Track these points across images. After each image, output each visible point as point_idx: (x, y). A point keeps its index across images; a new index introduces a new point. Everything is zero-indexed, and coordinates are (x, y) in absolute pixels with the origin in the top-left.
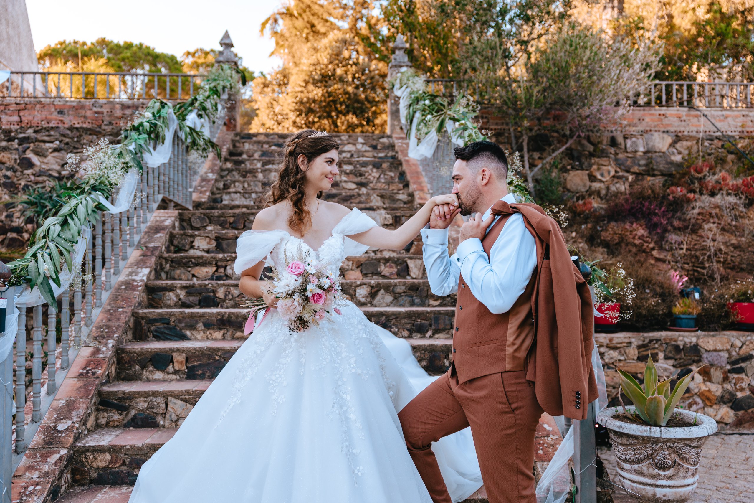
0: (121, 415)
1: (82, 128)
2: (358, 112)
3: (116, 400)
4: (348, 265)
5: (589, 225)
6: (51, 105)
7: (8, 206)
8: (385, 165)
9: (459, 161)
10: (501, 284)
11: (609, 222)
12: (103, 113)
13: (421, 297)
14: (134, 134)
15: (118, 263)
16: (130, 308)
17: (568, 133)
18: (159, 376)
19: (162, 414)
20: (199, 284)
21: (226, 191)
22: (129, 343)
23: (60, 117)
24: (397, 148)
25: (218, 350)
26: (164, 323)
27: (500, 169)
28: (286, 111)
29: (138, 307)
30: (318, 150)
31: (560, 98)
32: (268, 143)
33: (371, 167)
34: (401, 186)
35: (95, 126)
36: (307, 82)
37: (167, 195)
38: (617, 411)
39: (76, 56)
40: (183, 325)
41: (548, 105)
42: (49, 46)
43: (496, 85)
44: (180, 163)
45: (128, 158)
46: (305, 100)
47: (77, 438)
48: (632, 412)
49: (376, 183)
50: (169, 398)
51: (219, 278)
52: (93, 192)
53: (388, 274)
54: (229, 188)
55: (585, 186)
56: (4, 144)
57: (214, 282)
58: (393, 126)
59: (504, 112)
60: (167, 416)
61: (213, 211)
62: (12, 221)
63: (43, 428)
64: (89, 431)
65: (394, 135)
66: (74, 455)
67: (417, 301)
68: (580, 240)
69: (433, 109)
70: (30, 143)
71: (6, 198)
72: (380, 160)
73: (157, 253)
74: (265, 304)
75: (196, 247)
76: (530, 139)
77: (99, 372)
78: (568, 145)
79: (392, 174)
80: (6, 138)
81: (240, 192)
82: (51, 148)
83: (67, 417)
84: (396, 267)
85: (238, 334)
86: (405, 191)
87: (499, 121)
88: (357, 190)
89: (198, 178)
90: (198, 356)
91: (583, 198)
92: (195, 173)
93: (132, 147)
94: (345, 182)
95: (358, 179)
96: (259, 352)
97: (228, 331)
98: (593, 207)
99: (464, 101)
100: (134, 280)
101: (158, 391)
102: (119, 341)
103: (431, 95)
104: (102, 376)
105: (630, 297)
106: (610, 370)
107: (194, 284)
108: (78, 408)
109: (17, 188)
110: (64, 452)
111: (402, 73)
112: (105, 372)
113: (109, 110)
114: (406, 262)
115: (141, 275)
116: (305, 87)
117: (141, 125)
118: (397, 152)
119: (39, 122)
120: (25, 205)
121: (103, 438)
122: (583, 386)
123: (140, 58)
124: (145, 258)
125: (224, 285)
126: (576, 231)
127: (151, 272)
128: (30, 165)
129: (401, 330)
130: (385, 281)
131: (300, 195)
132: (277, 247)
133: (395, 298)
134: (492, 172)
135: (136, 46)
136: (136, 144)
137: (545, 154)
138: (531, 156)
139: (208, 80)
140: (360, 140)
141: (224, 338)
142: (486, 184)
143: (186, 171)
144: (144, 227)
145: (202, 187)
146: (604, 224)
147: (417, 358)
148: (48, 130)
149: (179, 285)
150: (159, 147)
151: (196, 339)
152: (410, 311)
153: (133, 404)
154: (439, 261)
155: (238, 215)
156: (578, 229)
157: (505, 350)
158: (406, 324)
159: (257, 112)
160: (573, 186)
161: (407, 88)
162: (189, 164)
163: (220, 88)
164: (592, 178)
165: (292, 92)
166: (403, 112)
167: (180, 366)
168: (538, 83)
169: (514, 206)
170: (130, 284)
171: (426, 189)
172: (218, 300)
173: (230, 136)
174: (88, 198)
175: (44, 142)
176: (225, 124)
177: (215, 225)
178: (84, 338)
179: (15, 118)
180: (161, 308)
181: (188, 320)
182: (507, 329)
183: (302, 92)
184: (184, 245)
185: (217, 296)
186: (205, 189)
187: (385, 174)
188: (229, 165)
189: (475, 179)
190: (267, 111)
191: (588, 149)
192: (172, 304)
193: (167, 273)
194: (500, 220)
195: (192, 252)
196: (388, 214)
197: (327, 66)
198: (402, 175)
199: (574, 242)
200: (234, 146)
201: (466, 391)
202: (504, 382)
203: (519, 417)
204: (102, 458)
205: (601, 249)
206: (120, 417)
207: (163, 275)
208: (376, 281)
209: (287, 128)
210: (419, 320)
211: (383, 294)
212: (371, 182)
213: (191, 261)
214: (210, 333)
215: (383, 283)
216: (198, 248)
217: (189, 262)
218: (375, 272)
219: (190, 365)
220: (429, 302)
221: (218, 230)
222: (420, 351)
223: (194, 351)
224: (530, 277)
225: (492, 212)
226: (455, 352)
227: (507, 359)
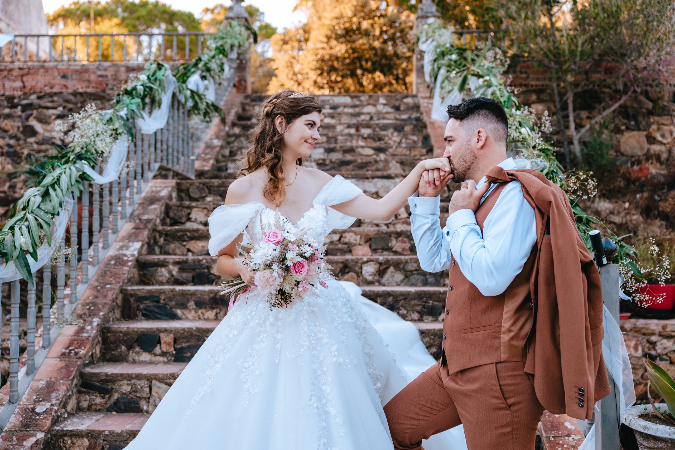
0: (103, 398)
1: (86, 93)
2: (386, 69)
3: (98, 382)
4: (356, 240)
5: (646, 195)
6: (55, 70)
7: (11, 176)
8: (408, 128)
9: (452, 120)
11: (669, 191)
12: (106, 76)
14: (126, 99)
15: (107, 237)
16: (118, 285)
17: (621, 87)
18: (145, 357)
19: (145, 398)
20: (192, 260)
21: (231, 158)
22: (117, 322)
23: (63, 82)
24: (422, 109)
26: (153, 301)
27: (499, 130)
28: (306, 70)
29: (127, 283)
30: (299, 111)
31: (611, 48)
33: (391, 130)
34: (424, 151)
35: (99, 90)
36: (329, 38)
37: (165, 163)
38: (646, 409)
39: (88, 16)
40: (173, 303)
41: (596, 57)
42: (63, 6)
43: (536, 36)
44: (181, 128)
45: (117, 124)
46: (327, 57)
47: (56, 421)
48: (662, 411)
49: (397, 148)
50: (154, 382)
52: (78, 161)
53: (399, 250)
54: (235, 155)
55: (642, 148)
56: (7, 111)
58: (418, 85)
59: (544, 66)
60: (151, 400)
61: (213, 180)
62: (15, 192)
63: (21, 409)
64: (69, 414)
65: (420, 95)
66: (52, 439)
67: (431, 280)
68: (634, 212)
69: (459, 64)
70: (33, 110)
71: (9, 168)
72: (402, 123)
73: (150, 226)
75: (193, 220)
76: (576, 96)
77: (82, 352)
78: (622, 101)
79: (415, 138)
80: (9, 105)
82: (54, 115)
83: (46, 398)
84: (410, 242)
87: (541, 76)
88: (375, 156)
89: (201, 145)
90: (187, 337)
91: (639, 162)
92: (199, 139)
93: (123, 113)
94: (362, 147)
95: (377, 144)
96: (231, 336)
97: (221, 310)
98: (651, 173)
99: (490, 55)
100: (125, 255)
101: (141, 374)
102: (105, 320)
103: (459, 49)
104: (85, 356)
105: (663, 278)
106: (663, 362)
107: (187, 259)
108: (58, 390)
109: (20, 158)
110: (40, 435)
111: (429, 25)
112: (88, 352)
113: (113, 73)
115: (132, 249)
116: (327, 43)
117: (134, 89)
118: (422, 114)
119: (43, 87)
120: (28, 175)
121: (83, 422)
122: (588, 381)
123: (156, 16)
124: (137, 231)
126: (629, 201)
127: (142, 246)
128: (33, 133)
129: (410, 312)
130: (395, 257)
131: (276, 161)
132: (252, 220)
133: (406, 277)
134: (489, 134)
135: (152, 3)
136: (128, 110)
137: (595, 113)
138: (578, 115)
139: (215, 39)
140: (382, 101)
141: (216, 318)
142: (482, 147)
143: (188, 138)
144: (137, 198)
145: (206, 154)
146: (663, 193)
148: (51, 95)
149: (171, 261)
150: (156, 112)
151: (187, 319)
152: (421, 291)
153: (116, 386)
154: (429, 233)
156: (632, 198)
157: (499, 338)
158: (416, 305)
159: (276, 72)
160: (628, 149)
161: (433, 40)
162: (192, 130)
163: (227, 47)
164: (651, 139)
165: (313, 49)
166: (428, 68)
167: (168, 347)
168: (584, 31)
169: (511, 172)
170: (120, 258)
172: (213, 277)
173: (239, 98)
174: (73, 168)
175: (48, 108)
176: (234, 86)
177: (215, 195)
178: (67, 316)
179: (18, 84)
180: (153, 284)
181: (179, 298)
182: (502, 314)
183: (323, 48)
184: (180, 218)
185: (212, 272)
186: (208, 156)
187: (407, 139)
188: (237, 130)
189: (470, 141)
190: (287, 71)
191: (646, 106)
192: (164, 280)
193: (161, 247)
194: (496, 189)
195: (189, 225)
197: (350, 19)
198: (426, 138)
199: (627, 214)
200: (244, 109)
201: (457, 383)
202: (500, 374)
203: (515, 414)
204: (80, 444)
205: (658, 222)
206: (102, 400)
207: (157, 250)
208: (386, 257)
209: (308, 89)
210: (431, 302)
211: (392, 272)
212: (391, 147)
213: (186, 235)
214: (202, 313)
215: (392, 259)
216: (195, 221)
217: (184, 235)
218: (386, 247)
219: (179, 347)
220: (444, 281)
221: (218, 201)
222: (429, 336)
223: (183, 332)
224: (529, 255)
225: (487, 179)
226: (446, 338)
227: (502, 348)
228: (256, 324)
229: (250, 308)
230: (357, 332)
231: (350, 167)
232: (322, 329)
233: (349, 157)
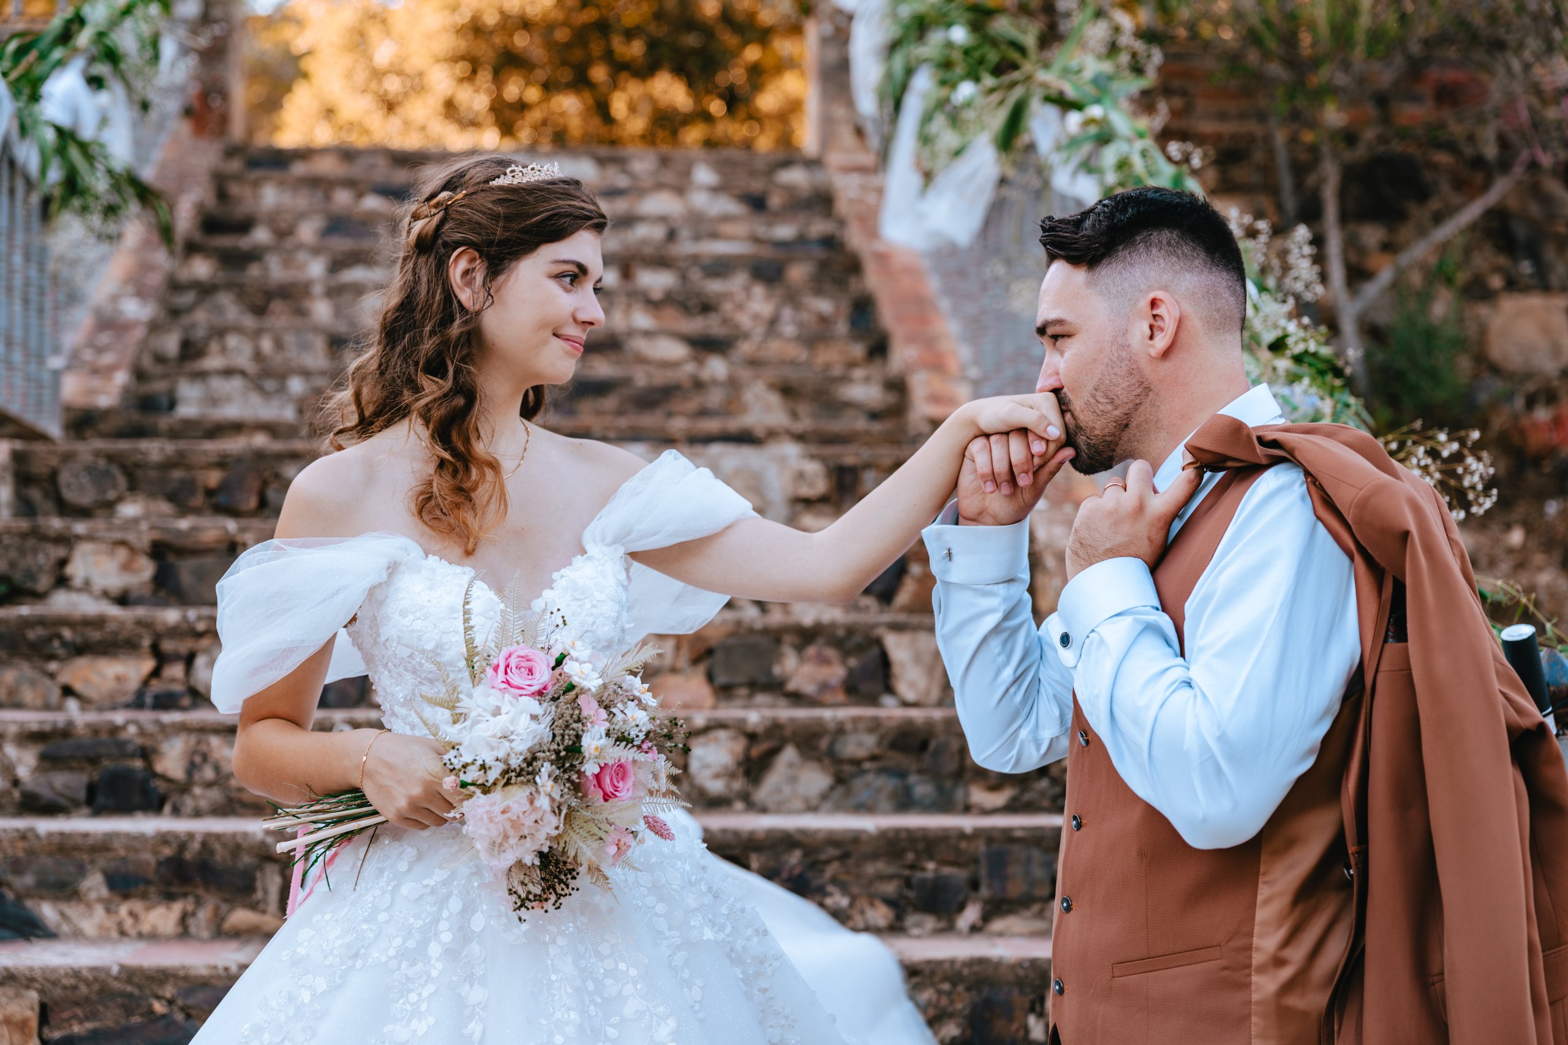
8: (798, 273)
9: (1059, 268)
10: (1222, 739)
13: (934, 774)
17: (1491, 151)
20: (88, 725)
21: (188, 367)
24: (842, 206)
25: (163, 976)
27: (1217, 295)
28: (418, 61)
30: (526, 231)
31: (1462, 23)
32: (349, 183)
33: (742, 277)
34: (858, 350)
40: (29, 880)
41: (1415, 48)
44: (18, 259)
46: (491, 20)
49: (764, 337)
51: (166, 702)
53: (809, 689)
54: (201, 354)
57: (146, 717)
58: (827, 123)
59: (1247, 72)
61: (144, 445)
65: (835, 159)
67: (923, 789)
68: (1539, 558)
69: (981, 61)
72: (778, 253)
74: (375, 813)
75: (78, 582)
76: (1351, 175)
78: (1491, 197)
79: (825, 306)
81: (243, 373)
84: (843, 661)
85: (241, 917)
86: (875, 370)
87: (1232, 107)
88: (691, 367)
89: (83, 320)
90: (87, 999)
91: (1551, 396)
92: (74, 298)
94: (648, 334)
95: (695, 325)
96: (306, 996)
97: (199, 902)
99: (1098, 32)
103: (976, 9)
107: (70, 724)
114: (879, 642)
118: (841, 223)
125: (184, 728)
126: (1524, 524)
129: (862, 903)
130: (802, 714)
131: (460, 402)
132: (376, 595)
133: (840, 780)
134: (1188, 308)
137: (1405, 232)
138: (1354, 237)
140: (703, 175)
141: (184, 932)
142: (1166, 354)
143: (42, 293)
145: (100, 350)
147: (923, 1009)
149: (13, 729)
151: (77, 935)
152: (898, 831)
154: (995, 644)
155: (239, 459)
156: (1533, 515)
157: (1246, 986)
158: (881, 878)
159: (308, 64)
160: (1512, 353)
162: (51, 266)
166: (867, 71)
167: (18, 1039)
169: (1271, 436)
171: (952, 365)
172: (161, 786)
173: (206, 156)
176: (188, 112)
177: (152, 495)
181: (46, 861)
182: (1253, 906)
184: (31, 575)
185: (158, 768)
186: (108, 359)
187: (797, 307)
188: (201, 268)
189: (1125, 333)
190: (346, 62)
194: (1222, 489)
195: (61, 603)
196: (812, 457)
198: (863, 308)
199: (1520, 566)
200: (222, 195)
208: (769, 713)
209: (423, 128)
210: (931, 866)
211: (791, 765)
212: (746, 336)
213: (59, 637)
214: (132, 914)
215: (792, 720)
216: (86, 587)
217: (49, 640)
218: (762, 679)
219: (57, 1035)
220: (967, 794)
221: (160, 515)
222: (933, 985)
223: (72, 981)
224: (1337, 707)
225: (1190, 458)
226: (1061, 991)
227: (1254, 1019)
228: (392, 952)
229: (369, 898)
230: (738, 972)
231: (610, 402)
232: (622, 966)
233: (603, 368)
